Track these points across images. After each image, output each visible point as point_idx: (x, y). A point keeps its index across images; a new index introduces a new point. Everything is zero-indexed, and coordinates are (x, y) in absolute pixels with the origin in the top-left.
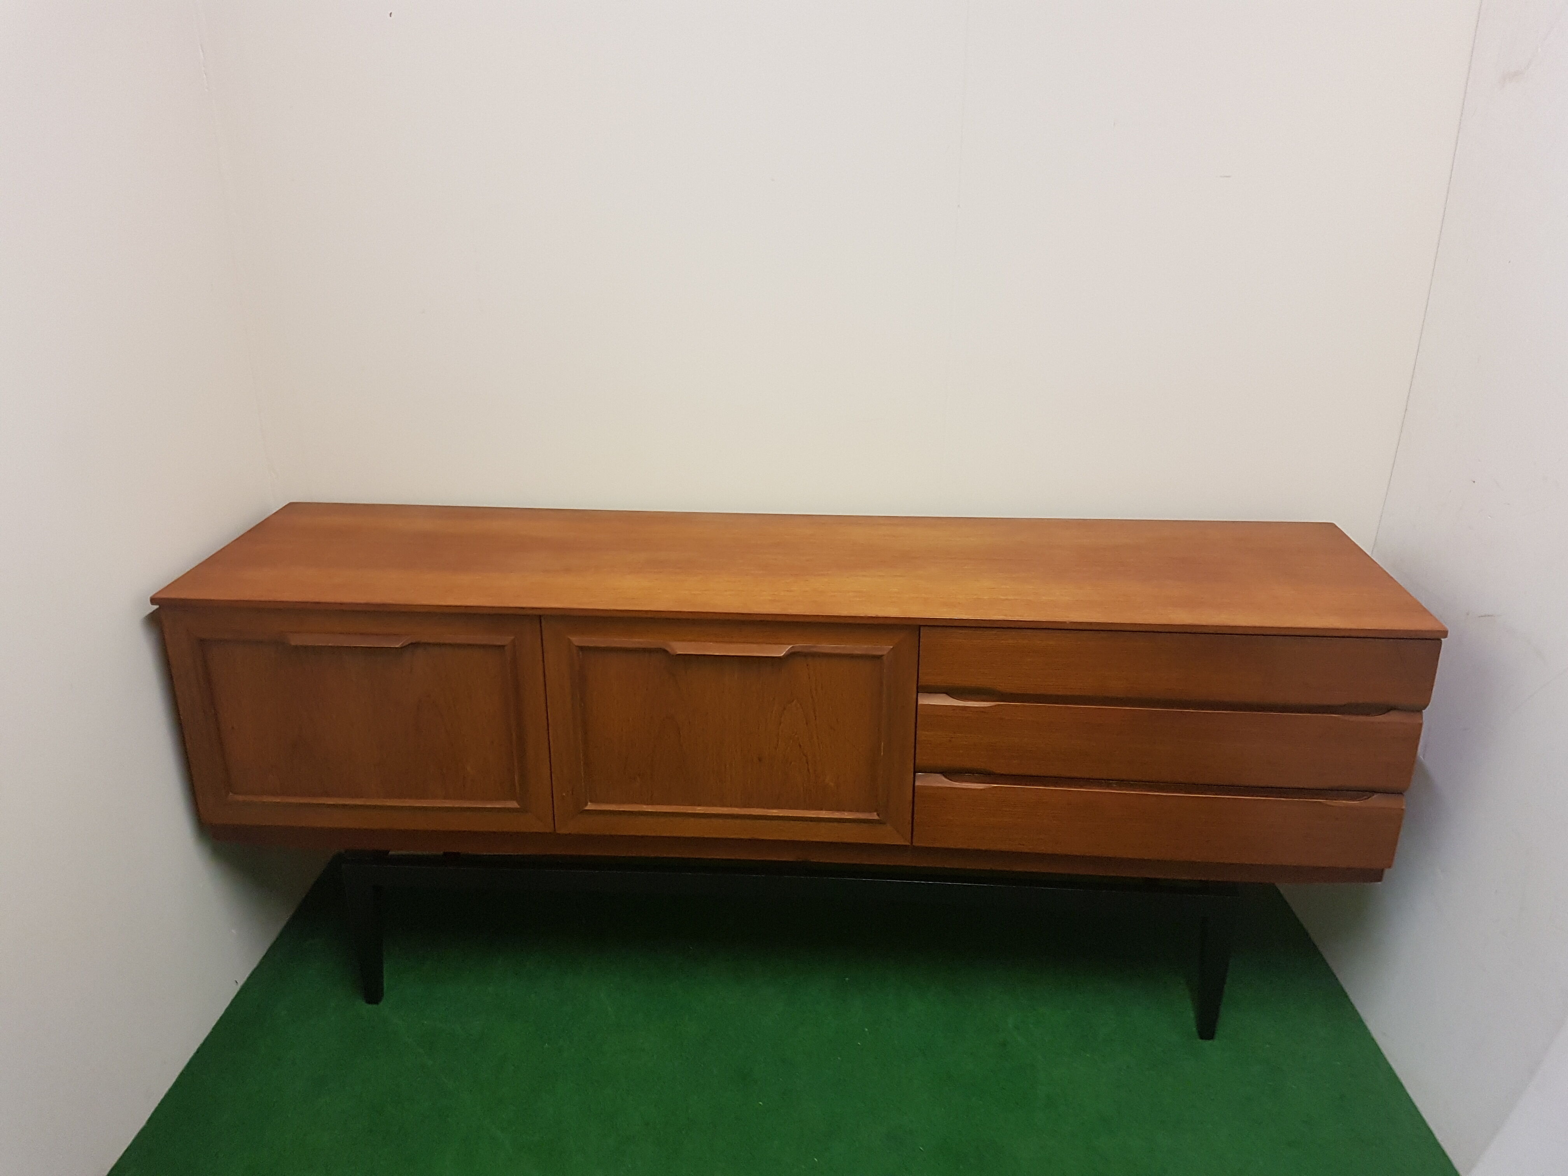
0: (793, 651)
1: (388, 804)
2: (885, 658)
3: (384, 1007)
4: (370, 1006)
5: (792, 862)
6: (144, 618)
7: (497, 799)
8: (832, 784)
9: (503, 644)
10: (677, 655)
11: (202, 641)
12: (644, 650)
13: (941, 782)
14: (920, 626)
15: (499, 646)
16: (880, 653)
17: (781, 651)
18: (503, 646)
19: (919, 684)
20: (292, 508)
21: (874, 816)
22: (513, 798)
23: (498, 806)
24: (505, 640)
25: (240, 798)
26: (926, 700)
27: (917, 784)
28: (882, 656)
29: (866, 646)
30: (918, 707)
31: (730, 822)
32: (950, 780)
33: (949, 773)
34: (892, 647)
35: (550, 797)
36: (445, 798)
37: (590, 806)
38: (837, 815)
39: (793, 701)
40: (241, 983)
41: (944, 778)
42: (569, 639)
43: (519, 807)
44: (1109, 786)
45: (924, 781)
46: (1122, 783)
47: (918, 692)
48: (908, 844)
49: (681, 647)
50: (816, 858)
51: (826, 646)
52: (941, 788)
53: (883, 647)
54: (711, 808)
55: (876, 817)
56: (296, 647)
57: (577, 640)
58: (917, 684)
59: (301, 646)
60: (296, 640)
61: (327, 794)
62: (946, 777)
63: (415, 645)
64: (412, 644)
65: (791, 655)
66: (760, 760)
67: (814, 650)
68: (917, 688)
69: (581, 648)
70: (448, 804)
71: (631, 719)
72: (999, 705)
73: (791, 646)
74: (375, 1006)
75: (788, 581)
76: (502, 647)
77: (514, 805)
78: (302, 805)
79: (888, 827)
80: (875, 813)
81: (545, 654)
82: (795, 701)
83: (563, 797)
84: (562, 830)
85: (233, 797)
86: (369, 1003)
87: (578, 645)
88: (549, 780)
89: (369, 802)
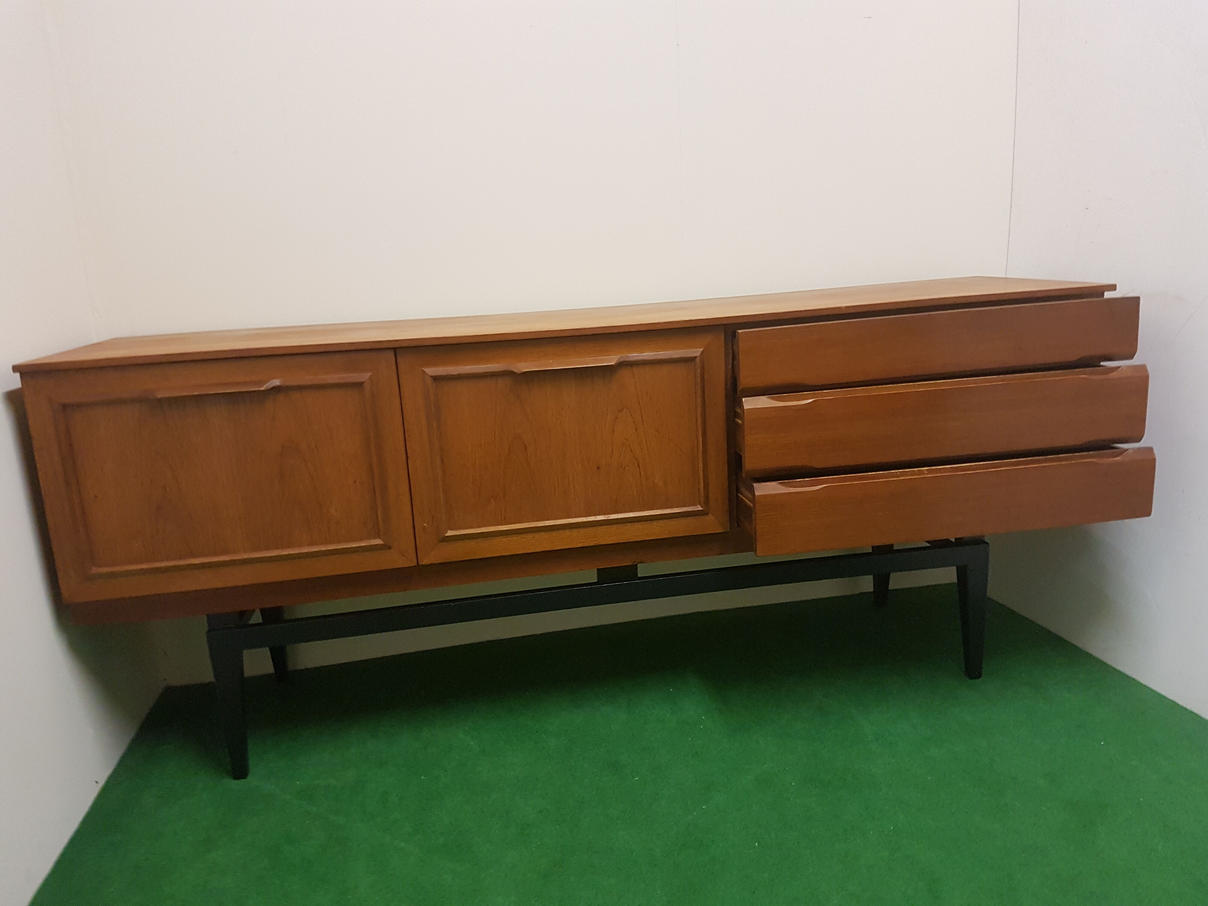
0: (620, 361)
2: (698, 359)
3: (252, 780)
4: (236, 781)
6: (5, 393)
7: (361, 539)
8: (661, 484)
9: (361, 381)
10: (522, 375)
11: (65, 407)
12: (492, 375)
15: (359, 384)
17: (611, 360)
21: (698, 508)
22: (378, 536)
24: (363, 376)
25: (104, 570)
26: (750, 404)
28: (695, 357)
29: (681, 350)
34: (703, 348)
35: (412, 530)
37: (450, 533)
39: (623, 409)
40: (102, 782)
42: (423, 371)
43: (383, 543)
47: (741, 397)
48: (728, 530)
49: (523, 366)
51: (649, 354)
53: (696, 350)
55: (700, 509)
56: (161, 400)
57: (431, 371)
59: (167, 398)
60: (161, 393)
61: (193, 555)
63: (276, 389)
64: (274, 388)
65: (620, 365)
66: (598, 468)
67: (637, 359)
69: (436, 378)
70: (315, 549)
71: (483, 443)
73: (619, 356)
74: (241, 781)
76: (361, 384)
77: (379, 542)
78: (167, 570)
79: (710, 517)
80: (699, 506)
81: (401, 388)
82: (625, 410)
83: (424, 528)
84: (425, 562)
85: (95, 570)
86: (235, 779)
87: (432, 375)
88: (410, 513)
89: (236, 557)
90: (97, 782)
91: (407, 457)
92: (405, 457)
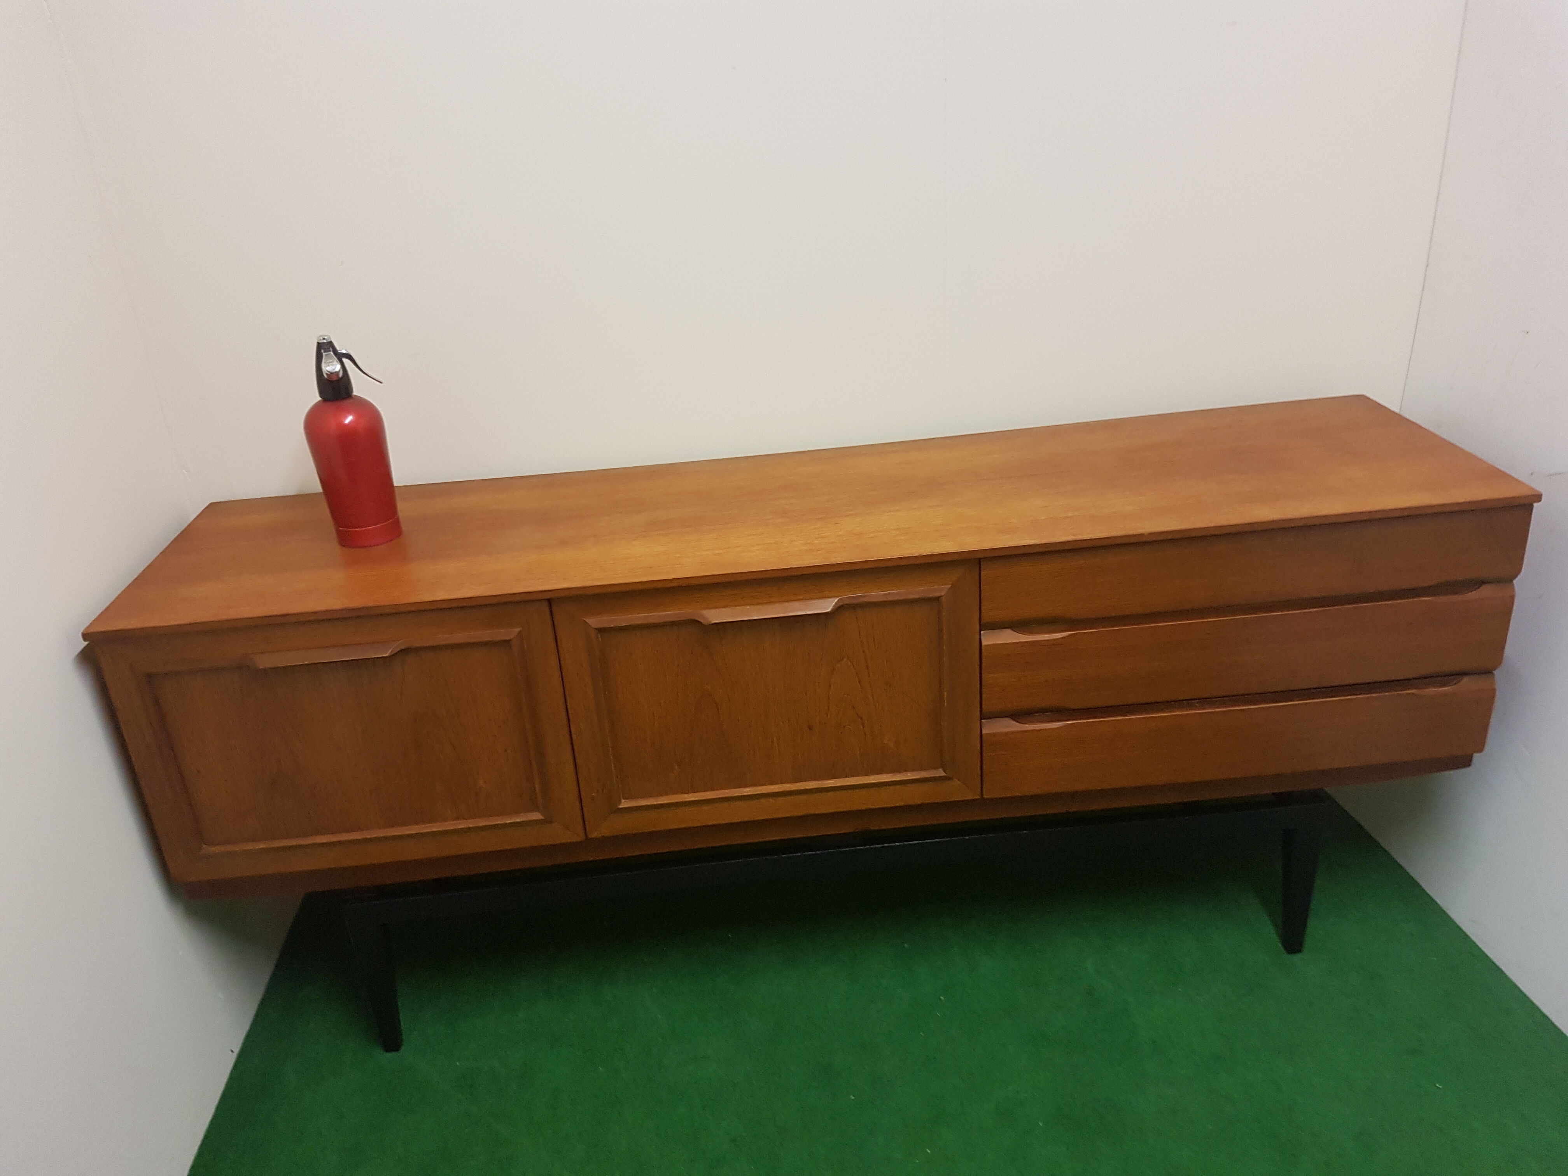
0: (841, 604)
1: (389, 834)
2: (943, 598)
3: (406, 1053)
4: (389, 1055)
5: (850, 833)
7: (517, 813)
8: (891, 744)
9: (508, 638)
10: (712, 624)
12: (673, 624)
13: (1009, 726)
14: (980, 559)
15: (505, 641)
16: (938, 594)
17: (827, 606)
18: (509, 641)
19: (983, 622)
20: (214, 509)
21: (941, 773)
22: (535, 808)
23: (518, 820)
24: (510, 633)
25: (216, 849)
26: (990, 639)
27: (984, 732)
28: (940, 597)
29: (922, 588)
30: (983, 648)
31: (781, 800)
32: (1019, 722)
33: (1018, 715)
34: (950, 586)
35: (577, 801)
36: (457, 818)
37: (624, 804)
38: (898, 777)
39: (843, 659)
40: (237, 1051)
41: (1014, 722)
42: (585, 622)
43: (543, 818)
44: (1191, 707)
45: (991, 728)
46: (1205, 701)
47: (980, 631)
48: (978, 797)
49: (716, 615)
50: (877, 825)
51: (876, 594)
52: (1013, 733)
53: (939, 587)
54: (760, 788)
55: (943, 774)
56: (265, 670)
57: (594, 622)
58: (980, 622)
59: (271, 669)
60: (265, 662)
61: (317, 832)
62: (1014, 720)
63: (405, 651)
64: (402, 650)
65: (838, 609)
66: (810, 728)
67: (865, 600)
68: (980, 625)
69: (601, 630)
70: (462, 825)
71: (662, 702)
72: (1071, 635)
73: (838, 599)
74: (394, 1054)
75: (816, 527)
76: (507, 642)
77: (536, 816)
78: (290, 848)
79: (956, 782)
80: (941, 770)
81: (559, 643)
82: (845, 659)
83: (593, 798)
84: (595, 835)
85: (208, 850)
86: (387, 1051)
87: (596, 627)
88: (575, 783)
89: (368, 835)
90: (232, 1051)
91: (569, 720)
92: (565, 721)
